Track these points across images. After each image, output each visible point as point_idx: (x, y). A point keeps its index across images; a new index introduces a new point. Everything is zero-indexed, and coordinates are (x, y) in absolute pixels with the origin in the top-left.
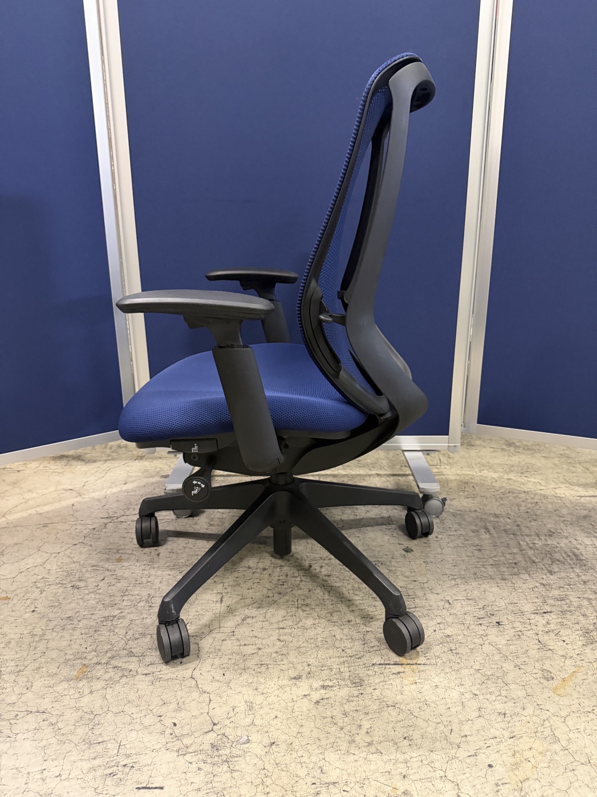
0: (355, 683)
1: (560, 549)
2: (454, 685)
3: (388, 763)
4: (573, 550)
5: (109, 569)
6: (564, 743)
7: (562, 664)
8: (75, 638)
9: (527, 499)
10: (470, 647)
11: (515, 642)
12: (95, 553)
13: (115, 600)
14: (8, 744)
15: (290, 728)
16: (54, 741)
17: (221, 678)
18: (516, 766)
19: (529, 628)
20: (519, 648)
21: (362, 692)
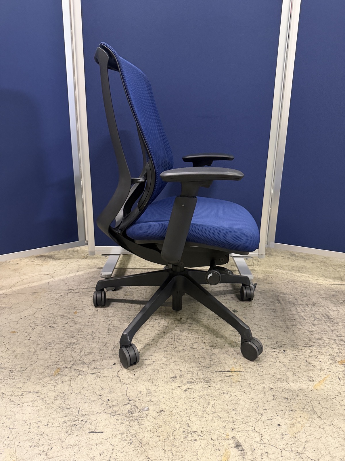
0: (206, 381)
1: (319, 312)
2: (260, 383)
3: (224, 422)
4: (327, 313)
5: (70, 317)
6: (319, 414)
7: (319, 373)
8: (53, 354)
9: (302, 285)
10: (268, 363)
11: (293, 361)
12: (62, 309)
13: (74, 334)
14: (19, 408)
15: (171, 403)
16: (43, 407)
17: (133, 377)
18: (293, 425)
19: (301, 354)
20: (296, 365)
21: (209, 385)
